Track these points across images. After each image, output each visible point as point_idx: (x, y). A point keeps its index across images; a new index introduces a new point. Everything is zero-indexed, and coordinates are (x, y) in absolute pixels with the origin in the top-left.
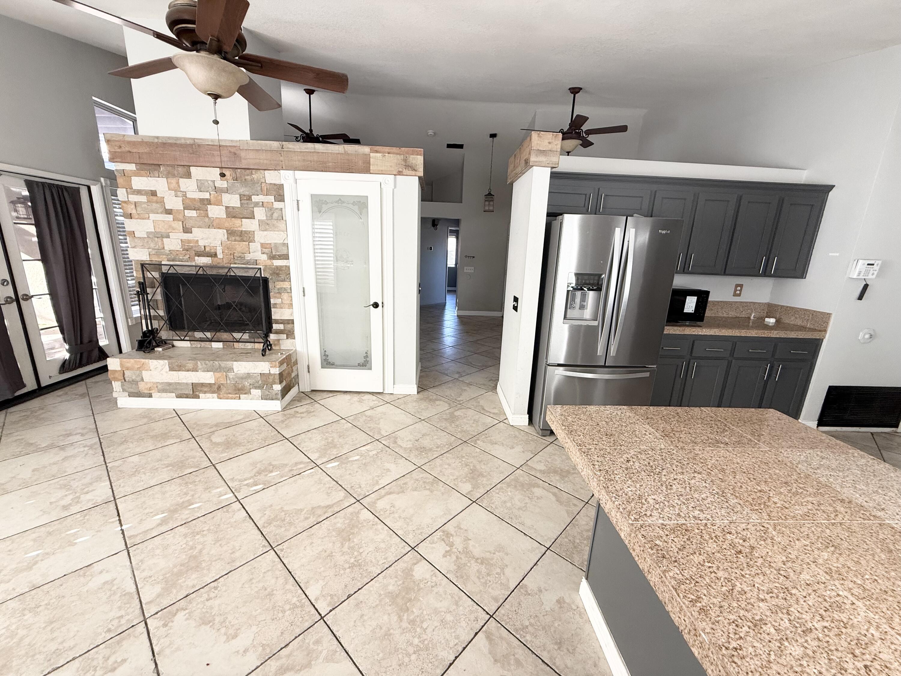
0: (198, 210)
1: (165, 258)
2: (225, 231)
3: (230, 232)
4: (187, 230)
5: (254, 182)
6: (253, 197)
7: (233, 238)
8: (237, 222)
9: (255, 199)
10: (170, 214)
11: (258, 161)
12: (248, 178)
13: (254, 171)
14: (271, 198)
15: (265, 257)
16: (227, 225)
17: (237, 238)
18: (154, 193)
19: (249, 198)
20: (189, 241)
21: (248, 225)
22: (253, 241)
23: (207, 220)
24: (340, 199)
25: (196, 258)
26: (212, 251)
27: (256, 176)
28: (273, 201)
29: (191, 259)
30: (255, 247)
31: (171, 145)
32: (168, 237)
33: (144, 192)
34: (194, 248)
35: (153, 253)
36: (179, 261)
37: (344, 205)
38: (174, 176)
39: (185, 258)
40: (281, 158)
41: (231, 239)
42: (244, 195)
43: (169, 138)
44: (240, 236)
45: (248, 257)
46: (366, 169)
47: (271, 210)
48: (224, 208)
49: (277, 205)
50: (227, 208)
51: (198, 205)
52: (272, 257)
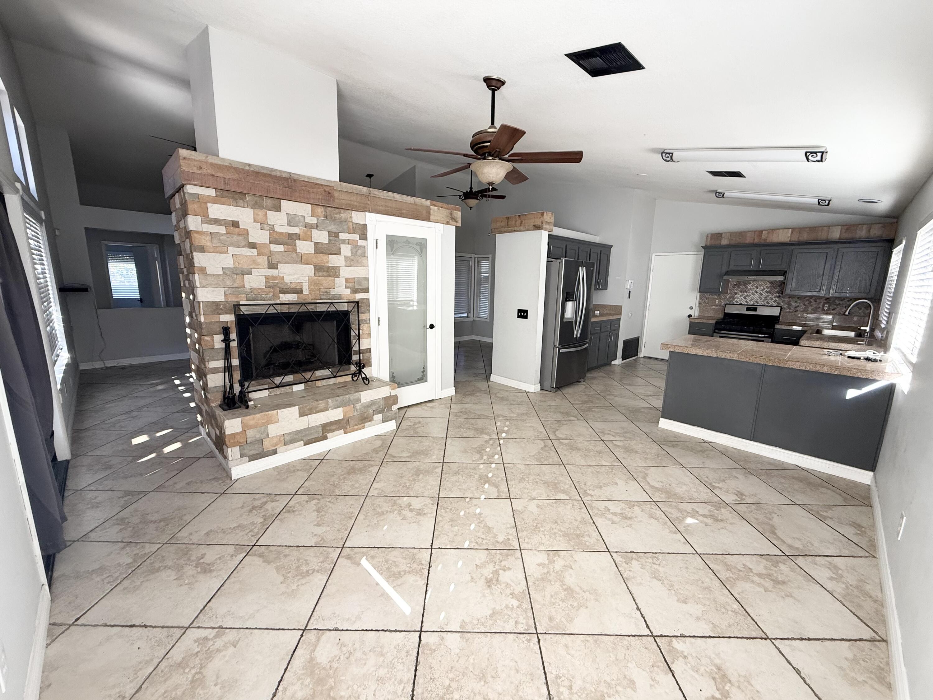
0: (286, 245)
1: (244, 297)
2: (312, 267)
3: (318, 267)
4: (272, 266)
5: (342, 222)
6: (340, 234)
7: (320, 274)
8: (324, 257)
9: (342, 236)
10: (253, 248)
11: (349, 202)
12: (337, 216)
13: (342, 211)
14: (356, 237)
15: (348, 291)
16: (314, 260)
17: (325, 274)
18: (236, 224)
19: (337, 235)
20: (274, 278)
21: (334, 261)
22: (338, 276)
23: (294, 255)
24: (407, 240)
25: (281, 295)
26: (298, 287)
27: (344, 215)
28: (358, 239)
29: (275, 296)
30: (340, 282)
31: (265, 175)
32: (250, 273)
33: (223, 222)
34: (280, 285)
35: (229, 292)
36: (261, 300)
37: (410, 245)
38: (261, 207)
39: (268, 296)
40: (369, 202)
41: (317, 275)
42: (332, 232)
43: (263, 168)
44: (327, 272)
45: (333, 292)
46: (427, 218)
47: (355, 248)
48: (313, 243)
49: (361, 243)
50: (315, 243)
51: (286, 240)
52: (355, 291)
